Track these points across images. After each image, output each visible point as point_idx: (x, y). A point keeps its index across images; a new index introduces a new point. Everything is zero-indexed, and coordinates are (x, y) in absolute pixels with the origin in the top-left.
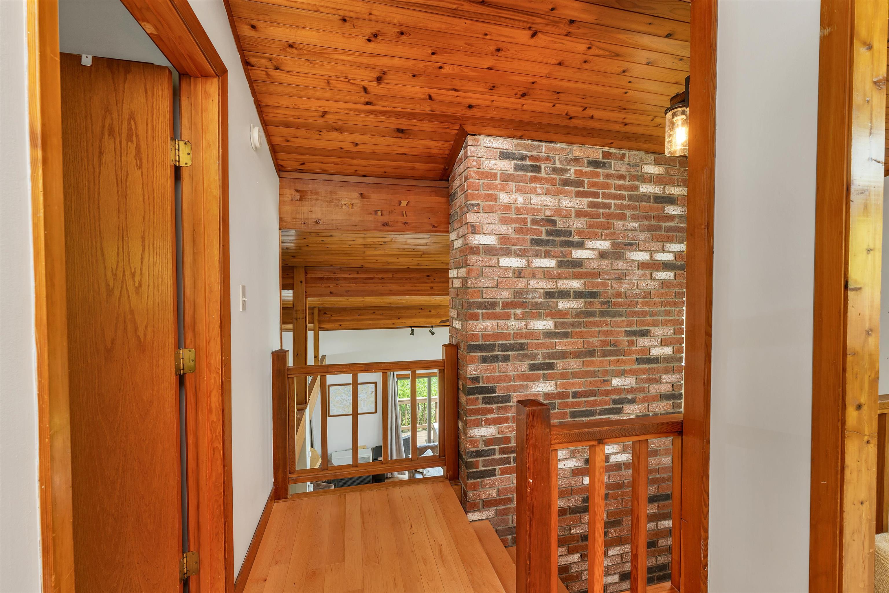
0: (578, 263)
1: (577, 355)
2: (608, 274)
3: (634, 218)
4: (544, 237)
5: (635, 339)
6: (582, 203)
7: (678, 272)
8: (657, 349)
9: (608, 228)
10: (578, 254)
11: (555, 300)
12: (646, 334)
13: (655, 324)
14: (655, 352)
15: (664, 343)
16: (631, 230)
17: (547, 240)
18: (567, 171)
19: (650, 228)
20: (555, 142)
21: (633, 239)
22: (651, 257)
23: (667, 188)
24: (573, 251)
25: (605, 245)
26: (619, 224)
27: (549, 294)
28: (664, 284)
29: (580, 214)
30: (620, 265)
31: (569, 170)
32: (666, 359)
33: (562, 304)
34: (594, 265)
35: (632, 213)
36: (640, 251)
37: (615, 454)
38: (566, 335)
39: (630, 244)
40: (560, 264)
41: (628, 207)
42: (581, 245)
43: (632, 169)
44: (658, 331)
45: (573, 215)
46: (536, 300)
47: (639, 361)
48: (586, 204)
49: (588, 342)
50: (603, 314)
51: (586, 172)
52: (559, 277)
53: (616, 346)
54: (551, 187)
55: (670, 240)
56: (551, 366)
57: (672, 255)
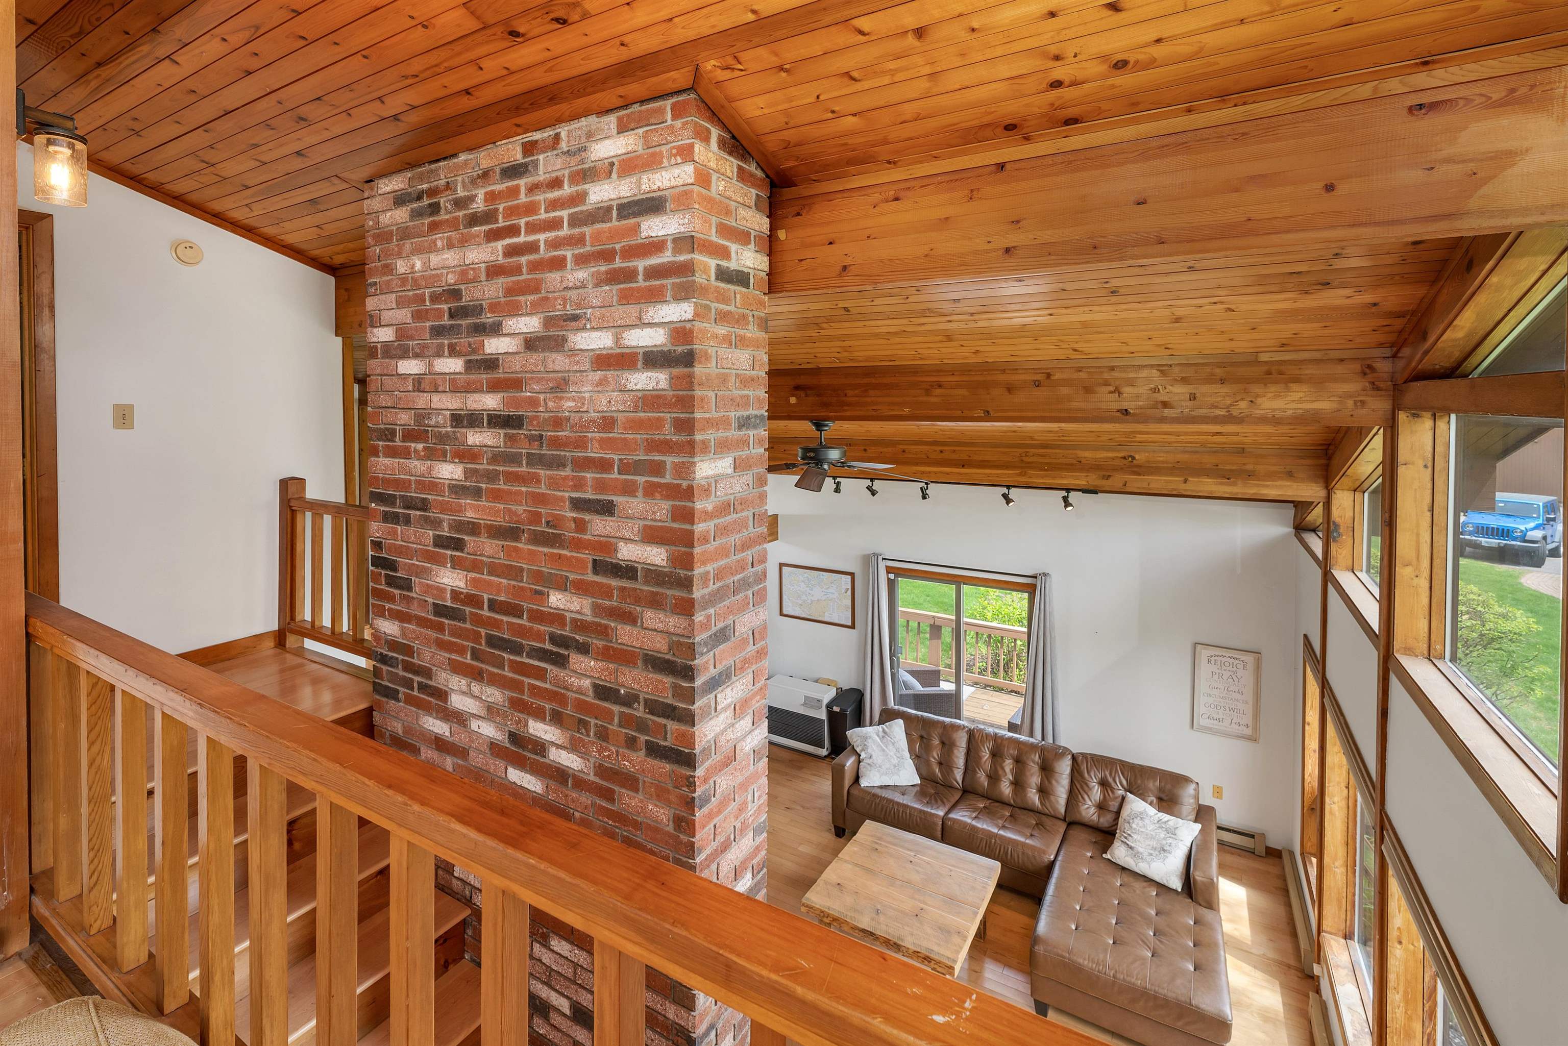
0: (491, 363)
1: (497, 532)
2: (539, 381)
3: (582, 261)
4: (446, 321)
5: (587, 517)
6: (495, 251)
7: (677, 371)
8: (631, 546)
9: (537, 290)
10: (494, 346)
11: (464, 430)
12: (607, 509)
13: (629, 490)
14: (628, 552)
15: (652, 536)
16: (577, 288)
17: (452, 326)
18: (472, 199)
19: (613, 277)
20: (455, 155)
21: (579, 306)
22: (617, 339)
23: (644, 178)
24: (486, 341)
25: (530, 324)
26: (553, 278)
27: (458, 419)
28: (651, 400)
29: (494, 271)
30: (558, 361)
31: (476, 196)
32: (655, 575)
33: (475, 438)
34: (516, 365)
35: (577, 252)
36: (593, 328)
37: (558, 746)
38: (477, 493)
39: (575, 318)
40: (470, 366)
41: (571, 241)
42: (495, 330)
43: (574, 161)
44: (634, 505)
45: (483, 277)
46: (440, 429)
47: (597, 567)
48: (501, 253)
49: (510, 510)
50: (533, 460)
51: (500, 192)
52: (469, 389)
53: (554, 527)
54: (453, 233)
55: (655, 296)
56: (458, 545)
57: (661, 331)
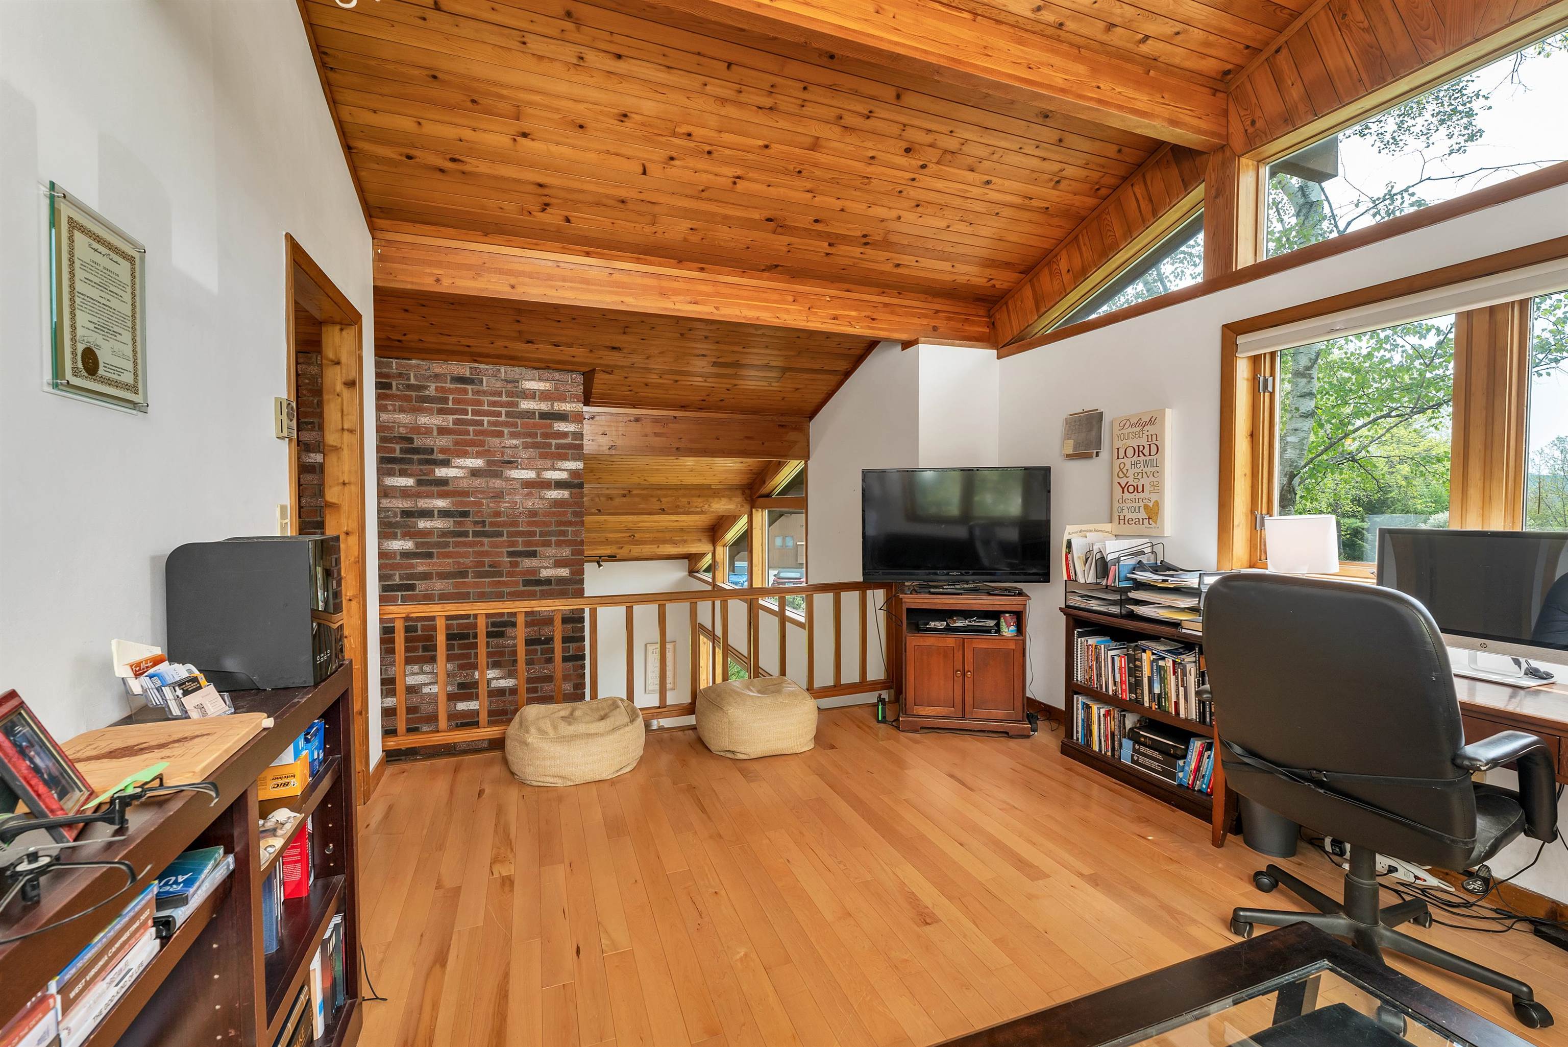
0: (444, 482)
1: (445, 576)
2: (483, 492)
3: (513, 435)
4: (397, 454)
5: (519, 559)
6: (448, 421)
7: (574, 490)
8: (548, 570)
9: (480, 446)
10: (441, 472)
11: (414, 520)
12: (533, 554)
13: (547, 544)
14: (545, 573)
15: (559, 564)
16: (511, 447)
17: (402, 458)
18: (425, 388)
19: (535, 446)
20: (409, 359)
21: (513, 457)
22: (538, 475)
23: (556, 404)
24: (436, 470)
25: (478, 463)
26: (495, 441)
27: (406, 513)
28: (557, 503)
29: (442, 431)
30: (497, 483)
31: (429, 386)
32: (561, 581)
33: (423, 524)
34: (465, 484)
35: (511, 430)
36: (523, 469)
37: (497, 679)
38: (429, 555)
39: (510, 462)
40: (420, 483)
41: (506, 424)
42: (446, 463)
43: (510, 385)
44: (551, 551)
45: (435, 433)
46: (390, 520)
47: (527, 583)
48: (451, 421)
49: (459, 563)
50: (476, 534)
51: (450, 389)
52: (419, 495)
53: (496, 567)
54: (405, 404)
55: (564, 458)
56: (412, 587)
57: (566, 473)
